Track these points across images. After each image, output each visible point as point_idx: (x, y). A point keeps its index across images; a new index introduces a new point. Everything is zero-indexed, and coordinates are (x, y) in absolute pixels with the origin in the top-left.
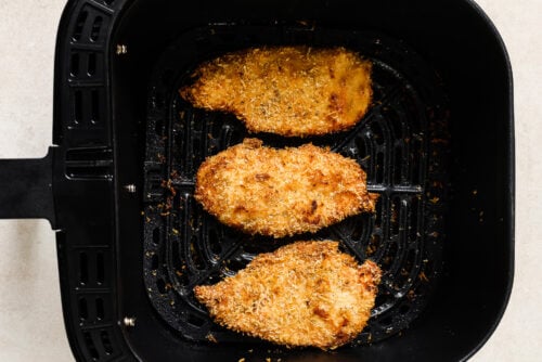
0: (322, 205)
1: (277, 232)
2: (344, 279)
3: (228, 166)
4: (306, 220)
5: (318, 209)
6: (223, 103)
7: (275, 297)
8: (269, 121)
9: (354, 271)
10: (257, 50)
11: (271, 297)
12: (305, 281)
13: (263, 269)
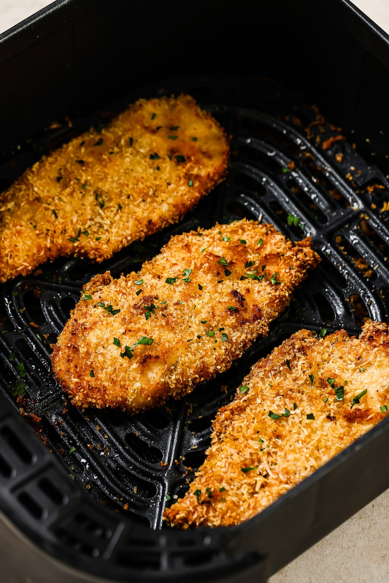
0: (248, 291)
1: (219, 361)
2: (351, 357)
3: (88, 325)
4: (242, 322)
5: (248, 300)
6: (39, 249)
7: (280, 442)
8: (114, 230)
9: (356, 341)
10: (37, 165)
11: (276, 446)
12: (305, 397)
13: (236, 424)
